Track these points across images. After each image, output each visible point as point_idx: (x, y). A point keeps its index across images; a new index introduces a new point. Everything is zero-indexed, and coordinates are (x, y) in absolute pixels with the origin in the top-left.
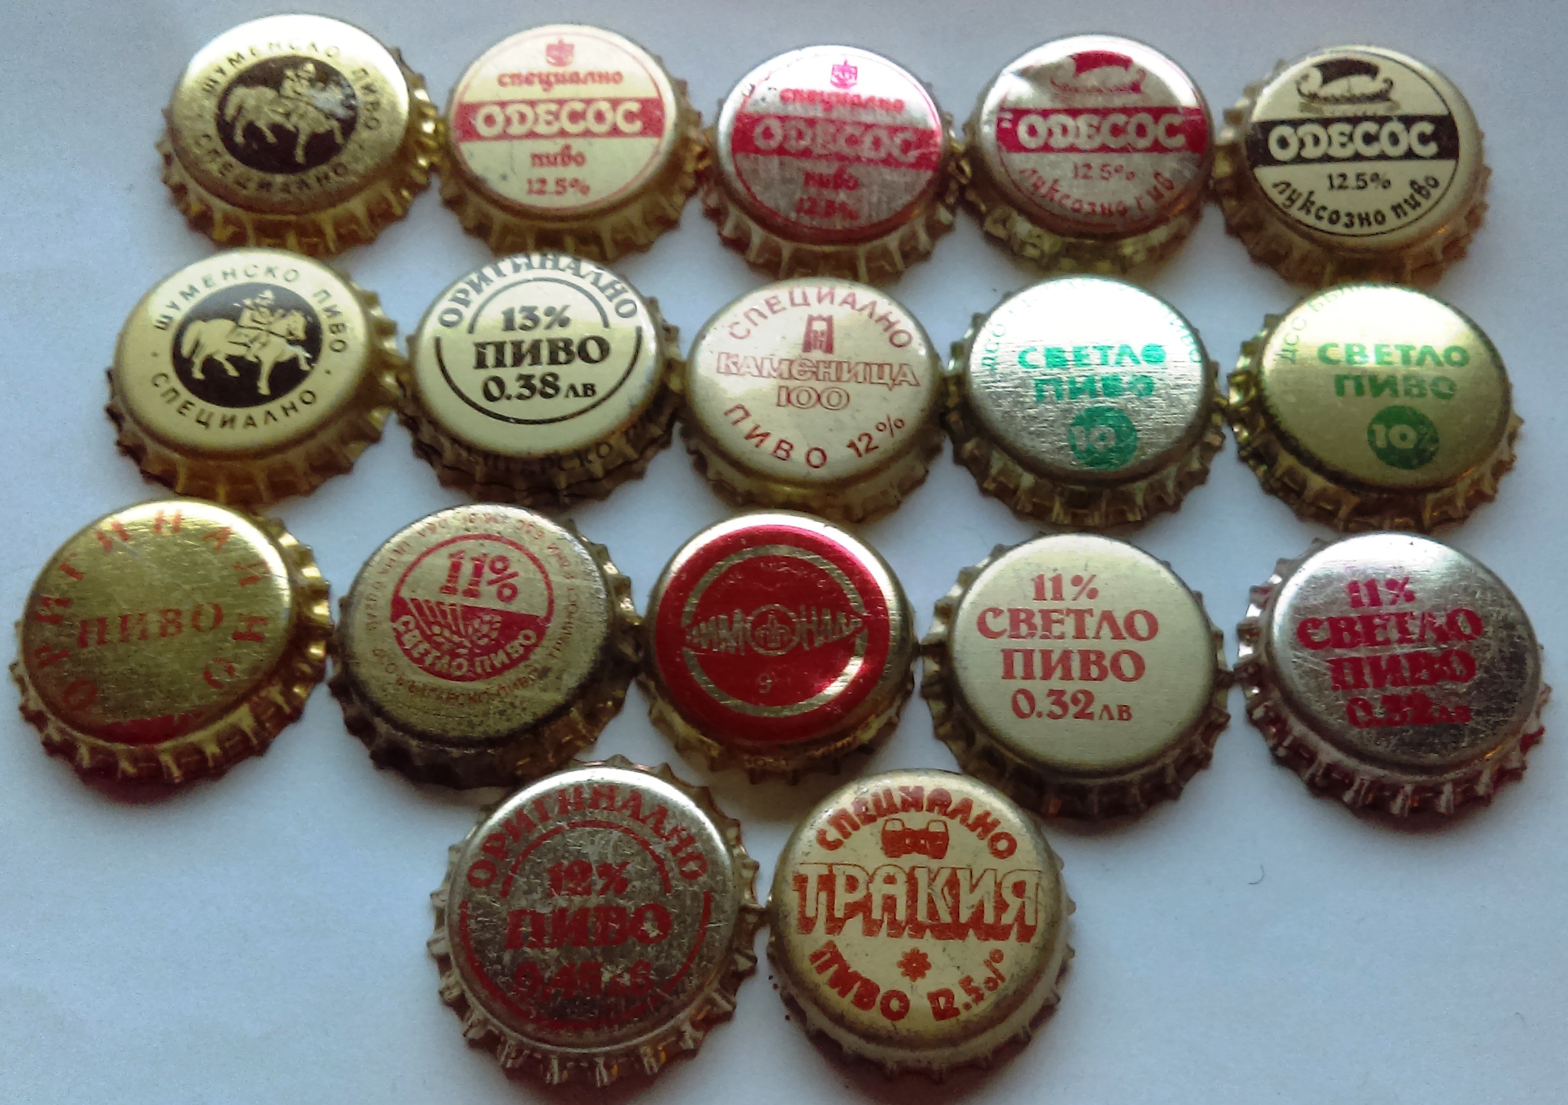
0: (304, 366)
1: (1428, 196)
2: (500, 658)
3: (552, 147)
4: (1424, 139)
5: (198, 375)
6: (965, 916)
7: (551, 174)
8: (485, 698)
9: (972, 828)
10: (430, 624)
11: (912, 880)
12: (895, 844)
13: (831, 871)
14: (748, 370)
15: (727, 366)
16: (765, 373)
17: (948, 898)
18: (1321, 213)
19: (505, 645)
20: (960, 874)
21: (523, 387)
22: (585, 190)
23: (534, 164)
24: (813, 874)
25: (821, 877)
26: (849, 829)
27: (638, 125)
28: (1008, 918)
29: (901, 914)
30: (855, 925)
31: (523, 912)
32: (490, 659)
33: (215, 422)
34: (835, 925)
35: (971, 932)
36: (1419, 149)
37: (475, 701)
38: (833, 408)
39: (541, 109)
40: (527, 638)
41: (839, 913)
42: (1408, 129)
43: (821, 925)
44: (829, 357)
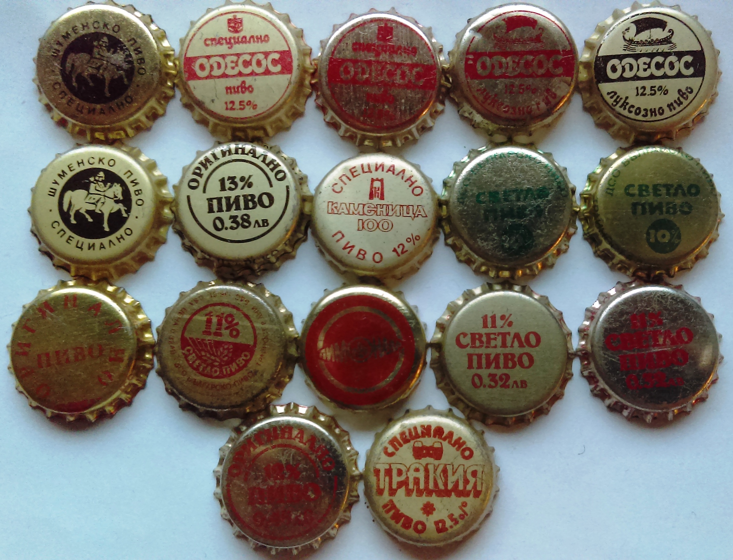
0: (125, 215)
1: (686, 99)
2: (234, 367)
3: (236, 82)
4: (687, 65)
5: (73, 222)
6: (450, 486)
7: (237, 98)
8: (229, 386)
9: (454, 445)
10: (200, 351)
11: (427, 470)
12: (418, 453)
13: (390, 466)
14: (343, 211)
15: (332, 209)
16: (351, 213)
17: (443, 478)
18: (631, 109)
19: (236, 360)
20: (448, 467)
21: (232, 222)
22: (255, 107)
23: (227, 92)
24: (382, 468)
25: (386, 469)
26: (398, 447)
27: (279, 68)
28: (469, 487)
29: (422, 486)
30: (401, 492)
31: (255, 488)
32: (229, 367)
33: (85, 247)
34: (393, 492)
35: (453, 494)
36: (685, 72)
37: (224, 389)
38: (386, 230)
39: (229, 59)
40: (246, 356)
41: (394, 486)
42: (679, 60)
43: (386, 493)
44: (382, 202)
